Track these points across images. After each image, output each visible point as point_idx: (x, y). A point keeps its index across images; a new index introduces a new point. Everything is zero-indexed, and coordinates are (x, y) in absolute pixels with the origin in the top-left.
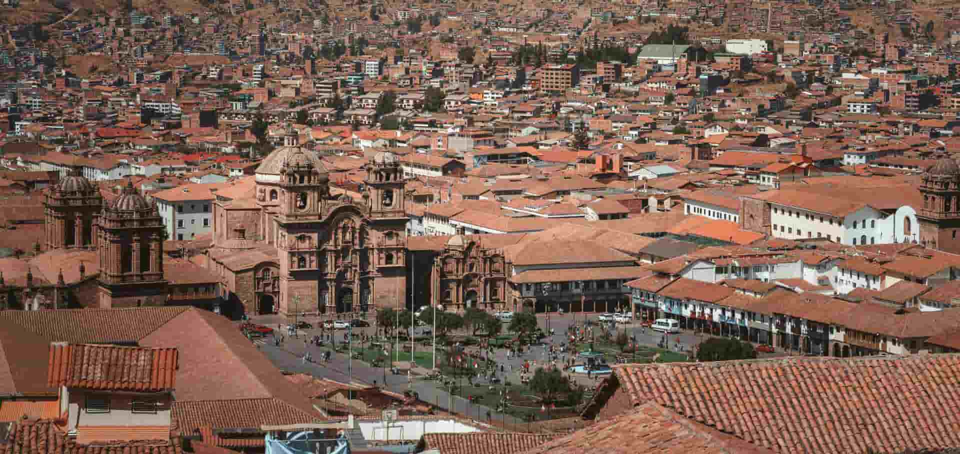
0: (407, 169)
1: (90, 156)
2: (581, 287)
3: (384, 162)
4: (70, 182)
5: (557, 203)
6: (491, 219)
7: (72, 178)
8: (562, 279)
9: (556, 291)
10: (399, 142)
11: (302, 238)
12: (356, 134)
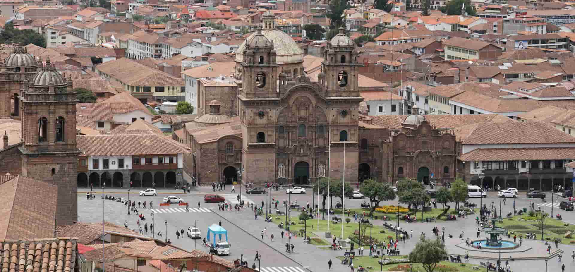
0: (448, 52)
1: (170, 36)
2: (527, 166)
3: (339, 45)
4: (15, 58)
5: (552, 86)
6: (485, 100)
7: (18, 55)
8: (510, 159)
9: (503, 169)
10: (462, 26)
11: (261, 115)
12: (422, 19)
